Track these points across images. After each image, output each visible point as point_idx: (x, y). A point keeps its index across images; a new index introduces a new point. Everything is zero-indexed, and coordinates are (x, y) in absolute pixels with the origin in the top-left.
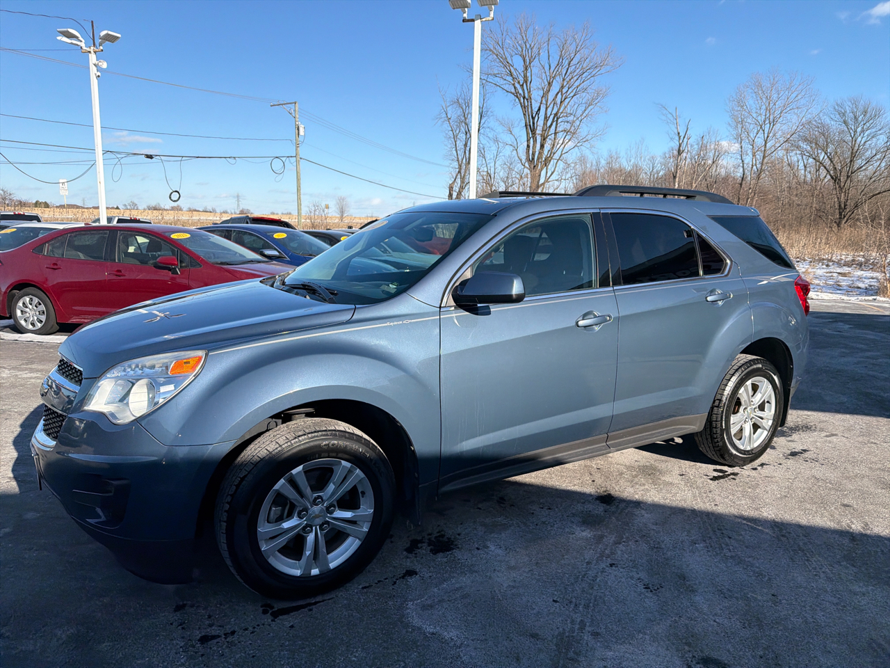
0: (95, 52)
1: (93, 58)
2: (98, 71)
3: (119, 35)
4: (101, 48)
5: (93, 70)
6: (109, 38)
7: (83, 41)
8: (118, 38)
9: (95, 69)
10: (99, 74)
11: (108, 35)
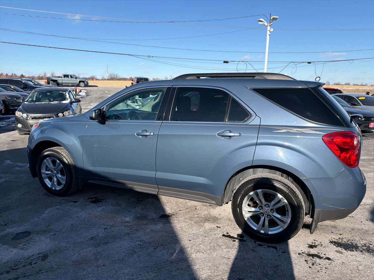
0: (270, 26)
1: (269, 28)
2: (270, 32)
3: (278, 17)
4: (272, 23)
5: (268, 33)
6: (275, 19)
7: (266, 22)
8: (277, 18)
9: (269, 32)
10: (270, 34)
11: (273, 18)
